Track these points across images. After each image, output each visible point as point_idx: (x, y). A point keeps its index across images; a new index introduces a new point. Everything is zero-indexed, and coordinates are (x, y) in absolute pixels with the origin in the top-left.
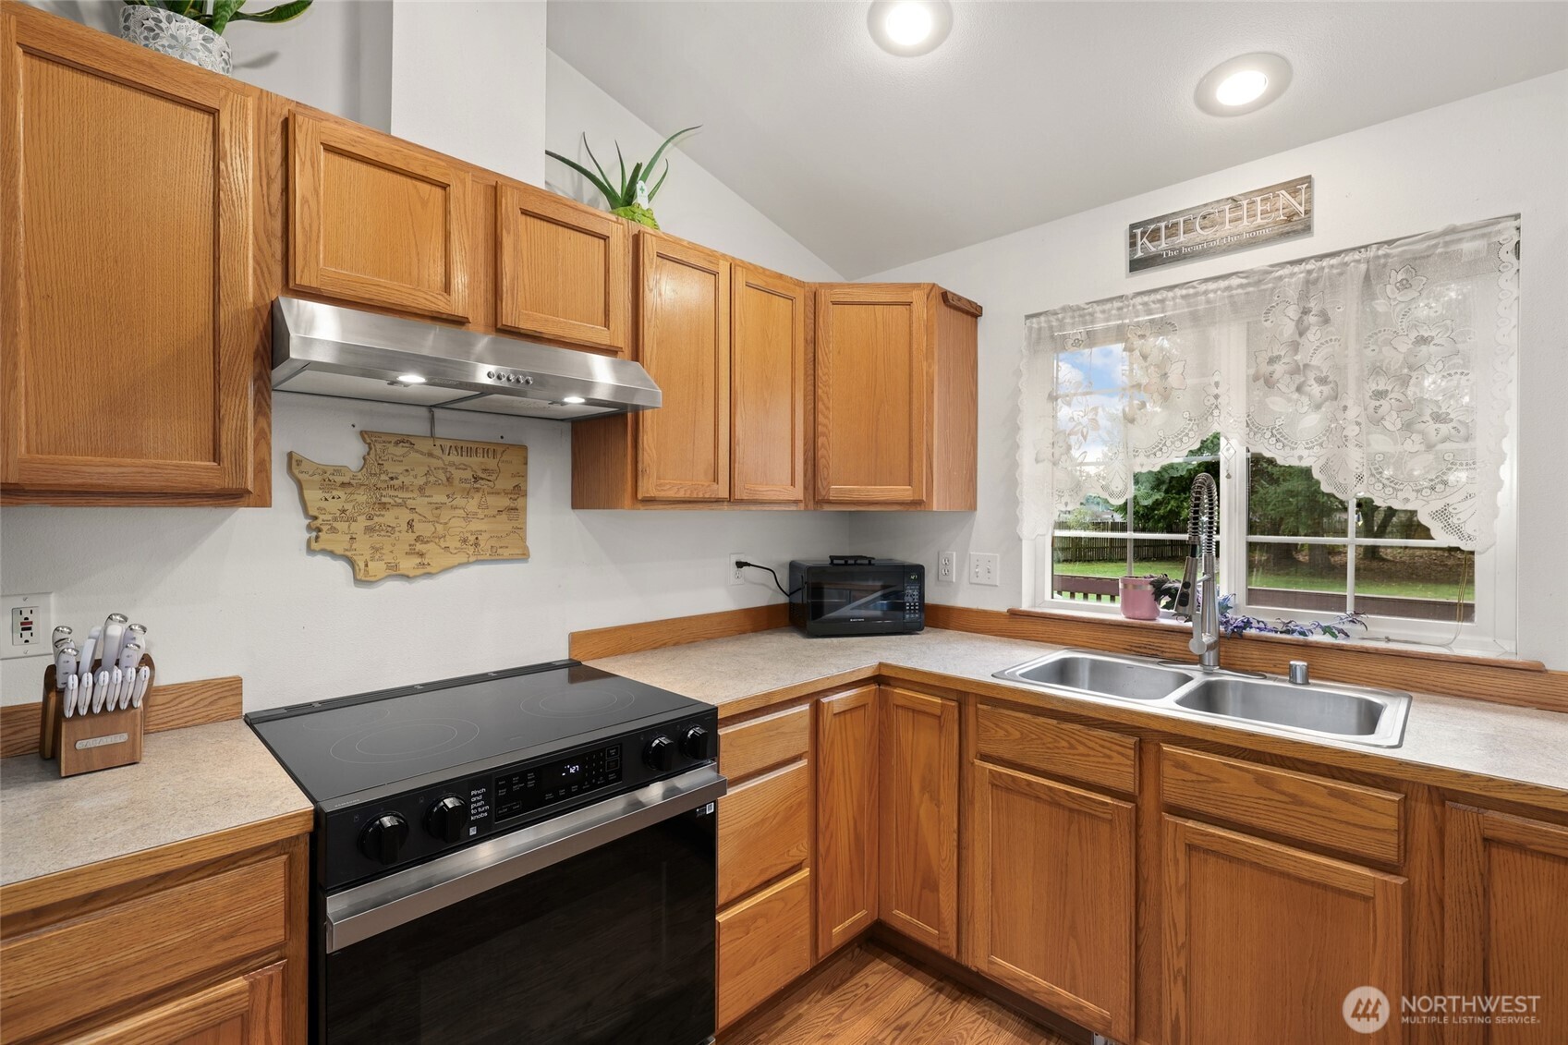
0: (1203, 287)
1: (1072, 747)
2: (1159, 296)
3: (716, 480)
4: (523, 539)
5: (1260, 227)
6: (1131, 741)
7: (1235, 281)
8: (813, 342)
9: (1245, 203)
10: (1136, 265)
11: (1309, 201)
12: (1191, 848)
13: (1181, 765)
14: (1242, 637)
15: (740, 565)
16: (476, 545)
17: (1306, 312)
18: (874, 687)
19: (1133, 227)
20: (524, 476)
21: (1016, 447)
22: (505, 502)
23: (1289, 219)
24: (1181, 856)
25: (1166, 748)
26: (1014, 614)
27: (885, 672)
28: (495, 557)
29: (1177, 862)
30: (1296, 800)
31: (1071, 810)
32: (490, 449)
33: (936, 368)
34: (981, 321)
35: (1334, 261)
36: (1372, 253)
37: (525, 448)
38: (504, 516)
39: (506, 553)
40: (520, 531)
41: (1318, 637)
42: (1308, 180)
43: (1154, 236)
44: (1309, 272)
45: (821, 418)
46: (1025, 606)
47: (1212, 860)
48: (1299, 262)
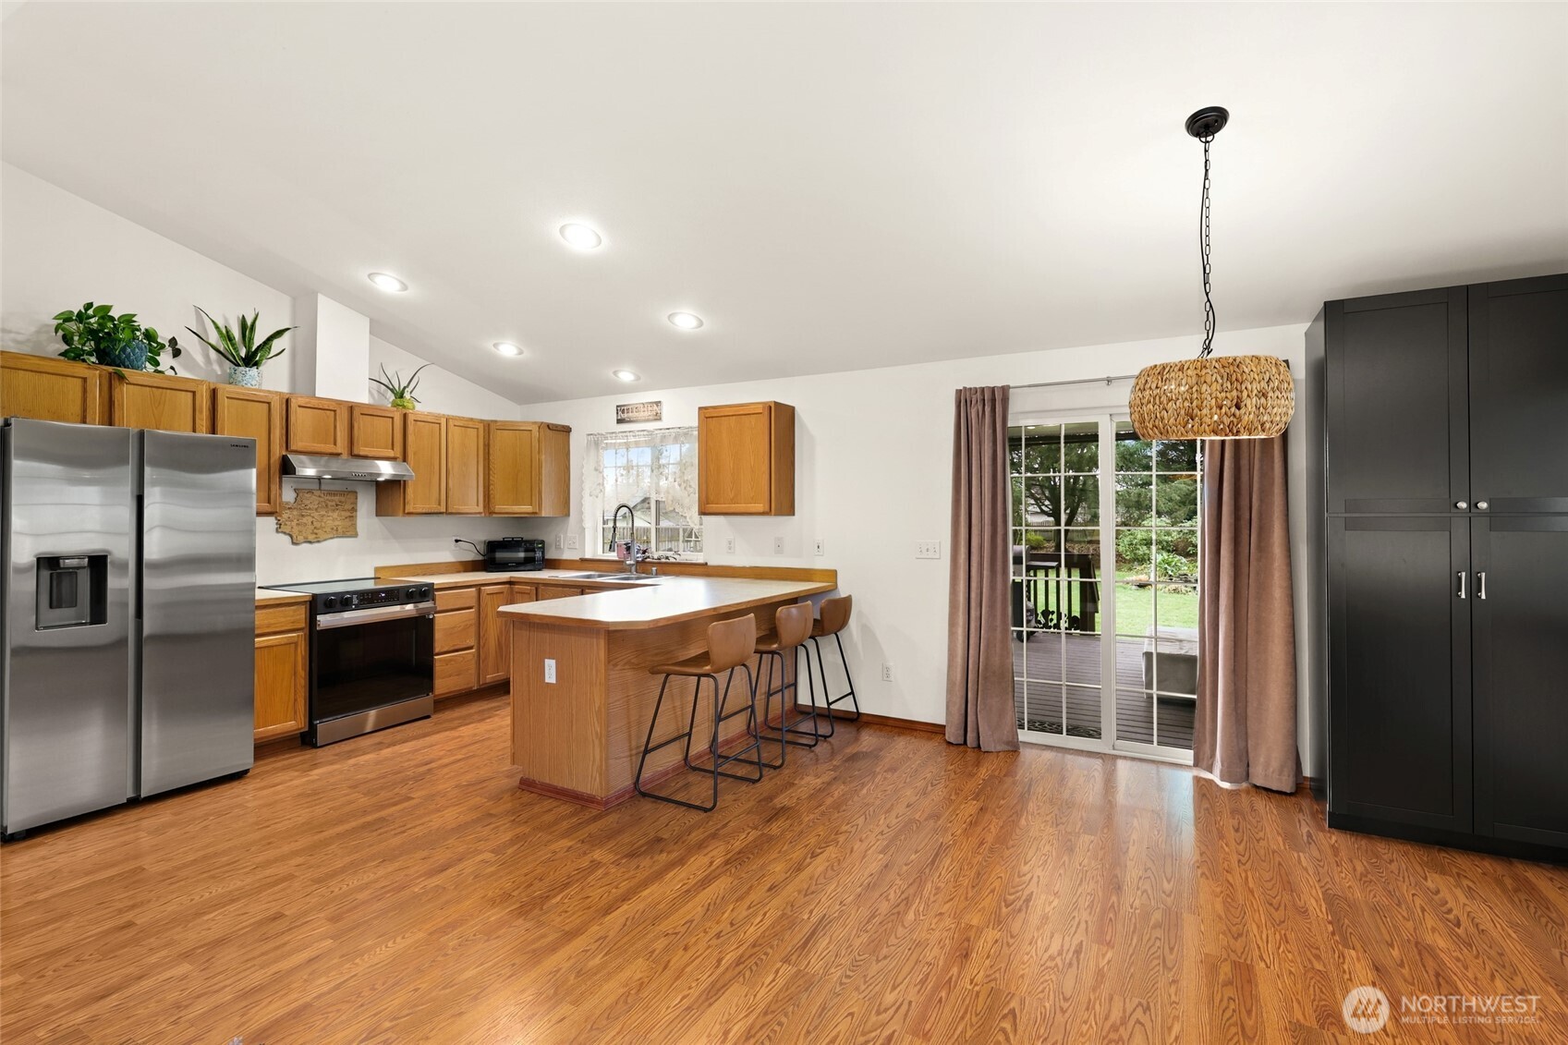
0: (637, 433)
2: (624, 434)
3: (440, 504)
4: (356, 528)
5: (649, 415)
7: (645, 433)
8: (487, 446)
9: (645, 406)
10: (620, 421)
11: (661, 409)
15: (457, 541)
16: (337, 530)
18: (507, 586)
19: (617, 406)
20: (356, 504)
21: (582, 489)
22: (348, 514)
23: (656, 414)
26: (583, 560)
27: (512, 580)
28: (344, 535)
32: (342, 493)
33: (543, 457)
34: (570, 434)
35: (667, 431)
36: (676, 430)
37: (356, 493)
38: (348, 520)
39: (348, 534)
40: (354, 526)
42: (660, 402)
43: (624, 411)
44: (661, 433)
45: (491, 478)
46: (588, 556)
48: (659, 429)
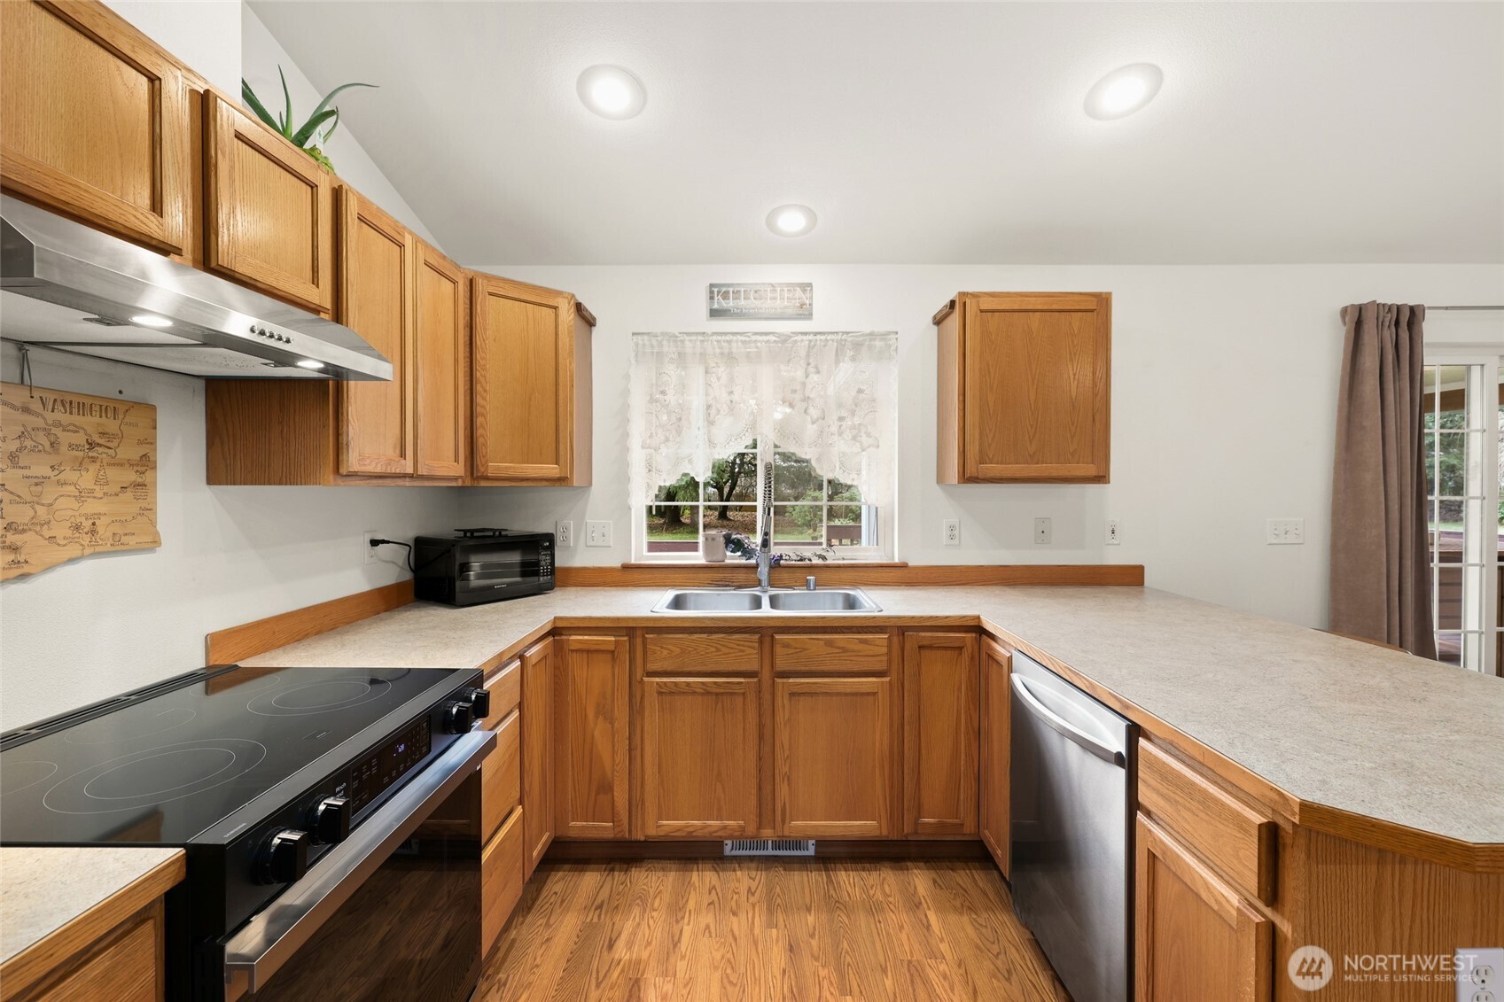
0: (754, 338)
1: (718, 650)
2: (728, 338)
3: (403, 455)
4: (153, 523)
5: (786, 307)
6: (757, 637)
7: (772, 338)
9: (778, 289)
10: (715, 313)
11: (811, 298)
12: (792, 694)
13: (786, 645)
14: (779, 566)
15: (374, 543)
16: (93, 532)
17: (809, 364)
18: (551, 639)
19: (712, 286)
20: (151, 442)
21: (626, 435)
22: (130, 476)
23: (802, 306)
24: (786, 702)
25: (777, 637)
26: (627, 568)
27: (559, 624)
28: (118, 547)
29: (784, 706)
30: (845, 650)
31: (717, 694)
32: (112, 406)
33: (574, 365)
34: (595, 330)
35: (823, 337)
36: (839, 337)
37: (153, 408)
38: (129, 495)
39: (132, 540)
40: (149, 511)
41: (816, 561)
42: (810, 285)
43: (725, 296)
44: (810, 341)
46: (633, 561)
47: (802, 698)
48: (805, 334)
